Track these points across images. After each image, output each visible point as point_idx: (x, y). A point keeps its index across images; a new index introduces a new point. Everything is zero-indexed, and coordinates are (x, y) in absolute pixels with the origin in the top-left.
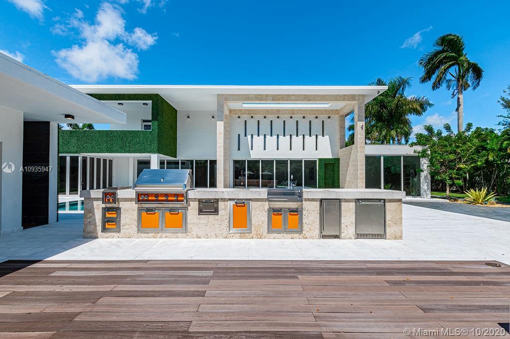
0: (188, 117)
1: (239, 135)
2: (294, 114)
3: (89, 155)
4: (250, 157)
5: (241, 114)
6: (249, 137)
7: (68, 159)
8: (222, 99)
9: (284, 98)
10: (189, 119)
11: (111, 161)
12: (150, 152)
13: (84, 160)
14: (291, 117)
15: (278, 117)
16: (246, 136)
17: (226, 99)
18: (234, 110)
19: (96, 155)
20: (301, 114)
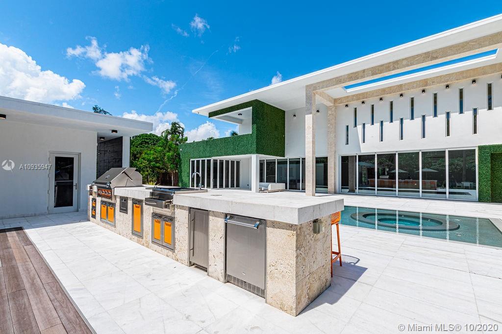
0: (295, 116)
1: (347, 127)
2: (426, 85)
3: (218, 158)
4: (360, 151)
5: (348, 101)
6: (360, 127)
7: (206, 161)
8: (311, 89)
9: (389, 67)
10: (295, 118)
11: (238, 163)
12: (251, 153)
13: (215, 162)
14: (424, 91)
15: (401, 95)
16: (356, 126)
17: (315, 89)
18: (339, 99)
19: (225, 158)
20: (440, 82)
